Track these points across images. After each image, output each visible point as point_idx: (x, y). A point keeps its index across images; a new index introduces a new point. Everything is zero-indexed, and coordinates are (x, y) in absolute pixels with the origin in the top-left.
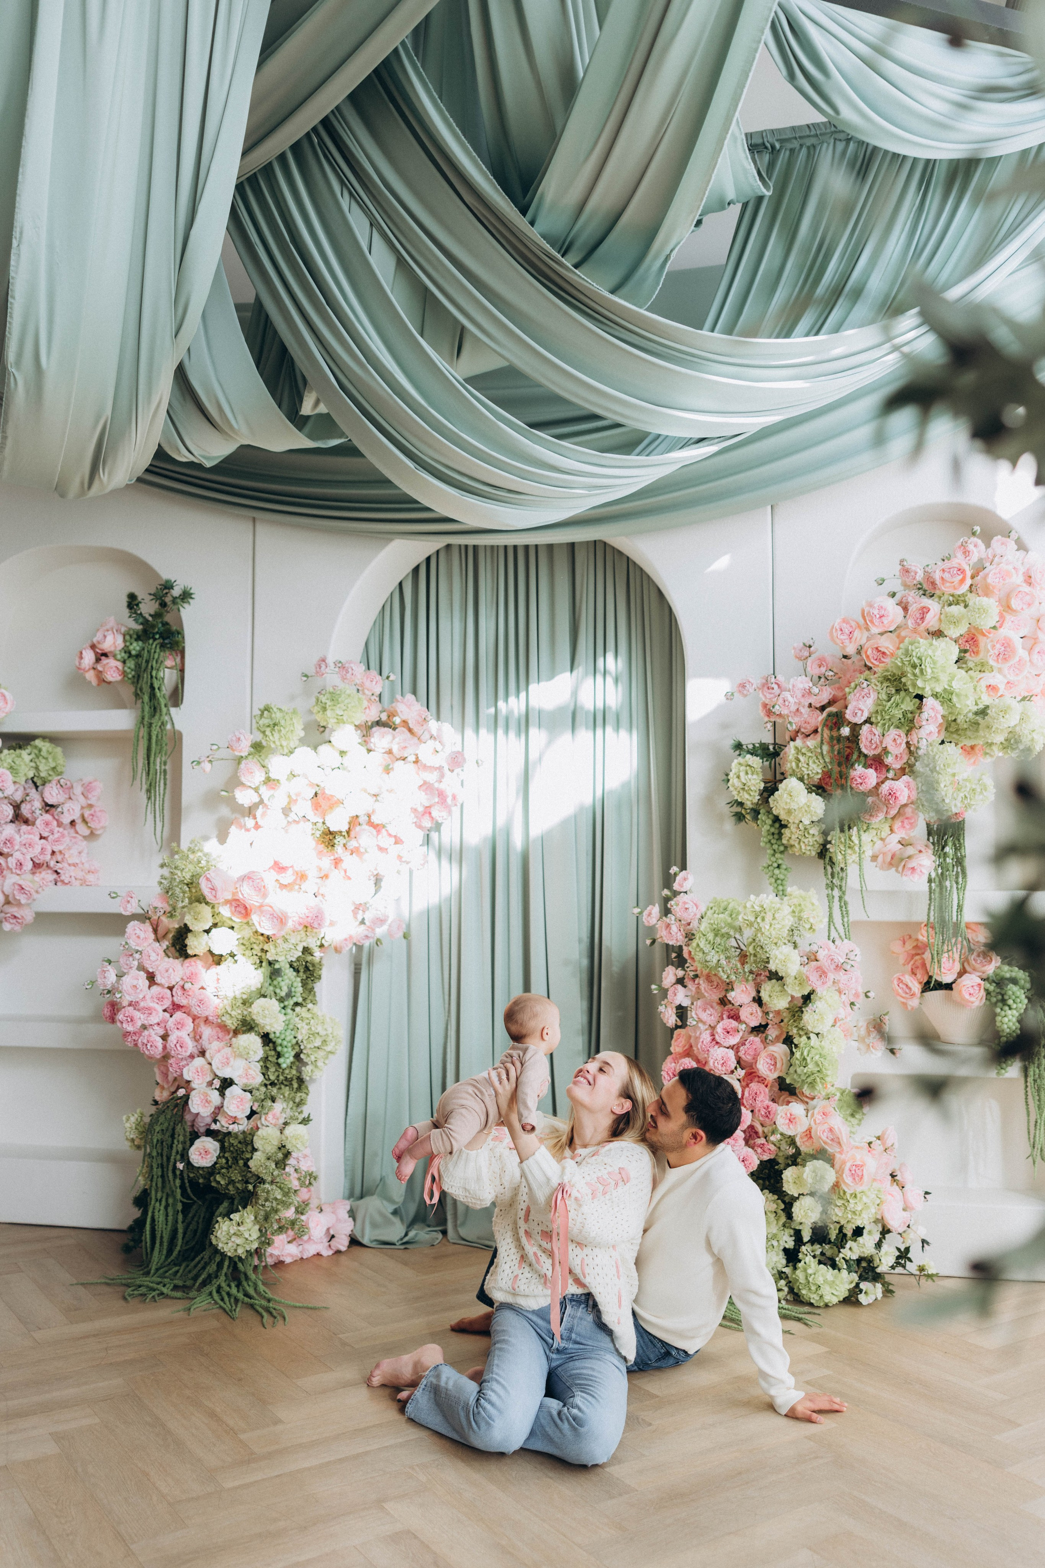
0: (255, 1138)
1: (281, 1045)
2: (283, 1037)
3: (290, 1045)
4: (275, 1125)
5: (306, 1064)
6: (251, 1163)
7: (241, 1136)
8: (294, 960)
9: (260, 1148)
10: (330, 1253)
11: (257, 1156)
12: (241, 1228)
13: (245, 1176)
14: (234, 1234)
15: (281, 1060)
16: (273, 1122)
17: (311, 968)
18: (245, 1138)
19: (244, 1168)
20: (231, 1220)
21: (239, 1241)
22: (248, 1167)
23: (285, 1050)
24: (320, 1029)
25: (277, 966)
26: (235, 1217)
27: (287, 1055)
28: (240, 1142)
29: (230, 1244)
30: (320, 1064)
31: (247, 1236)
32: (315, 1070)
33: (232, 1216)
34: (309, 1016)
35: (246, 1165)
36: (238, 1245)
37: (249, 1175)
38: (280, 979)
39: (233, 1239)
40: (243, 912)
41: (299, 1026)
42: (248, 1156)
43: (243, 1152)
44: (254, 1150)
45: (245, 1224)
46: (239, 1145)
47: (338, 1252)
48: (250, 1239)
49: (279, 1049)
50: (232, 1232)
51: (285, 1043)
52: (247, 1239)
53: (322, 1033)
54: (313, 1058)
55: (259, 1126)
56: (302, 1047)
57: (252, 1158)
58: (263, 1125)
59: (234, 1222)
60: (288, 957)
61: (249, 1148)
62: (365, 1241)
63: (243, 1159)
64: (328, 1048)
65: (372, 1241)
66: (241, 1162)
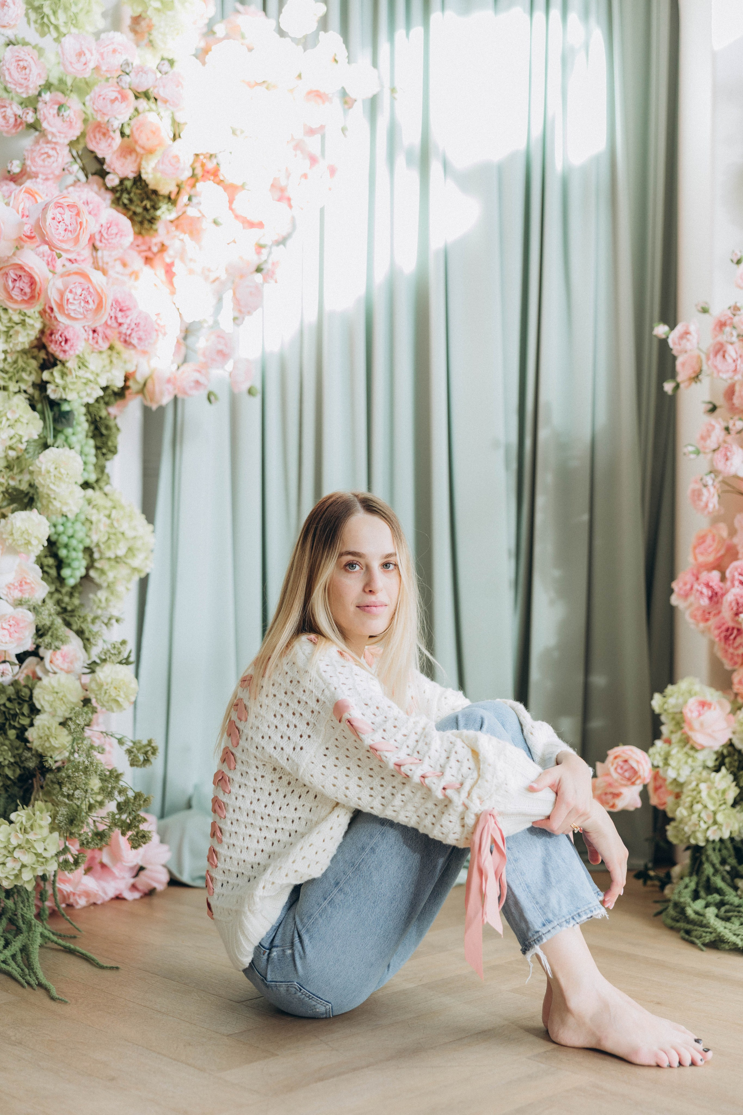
0: (36, 692)
1: (66, 546)
2: (70, 532)
3: (81, 547)
4: (68, 672)
5: (99, 587)
6: (31, 734)
7: (11, 690)
8: (91, 401)
9: (47, 707)
10: (137, 895)
11: (39, 720)
12: (31, 836)
13: (20, 756)
14: (19, 846)
15: (66, 572)
16: (65, 666)
17: (104, 432)
18: (18, 692)
19: (18, 743)
20: (11, 822)
21: (27, 859)
22: (26, 741)
23: (73, 554)
24: (125, 527)
25: (65, 407)
26: (19, 816)
27: (75, 564)
28: (9, 700)
29: (10, 864)
30: (120, 588)
31: (40, 850)
32: (111, 598)
33: (13, 816)
34: (109, 504)
35: (22, 737)
36: (23, 866)
37: (27, 754)
38: (69, 431)
39: (17, 854)
40: (27, 290)
41: (94, 519)
42: (25, 721)
43: (15, 716)
44: (34, 711)
45: (37, 830)
46: (8, 704)
47: (150, 893)
48: (45, 854)
49: (63, 553)
50: (14, 842)
51: (74, 542)
52: (37, 855)
53: (129, 534)
54: (111, 575)
55: (40, 674)
56: (96, 555)
57: (32, 725)
58: (46, 672)
59: (18, 826)
60: (83, 394)
61: (26, 710)
62: (185, 878)
63: (14, 727)
64: (136, 562)
65: (194, 879)
66: (12, 733)
